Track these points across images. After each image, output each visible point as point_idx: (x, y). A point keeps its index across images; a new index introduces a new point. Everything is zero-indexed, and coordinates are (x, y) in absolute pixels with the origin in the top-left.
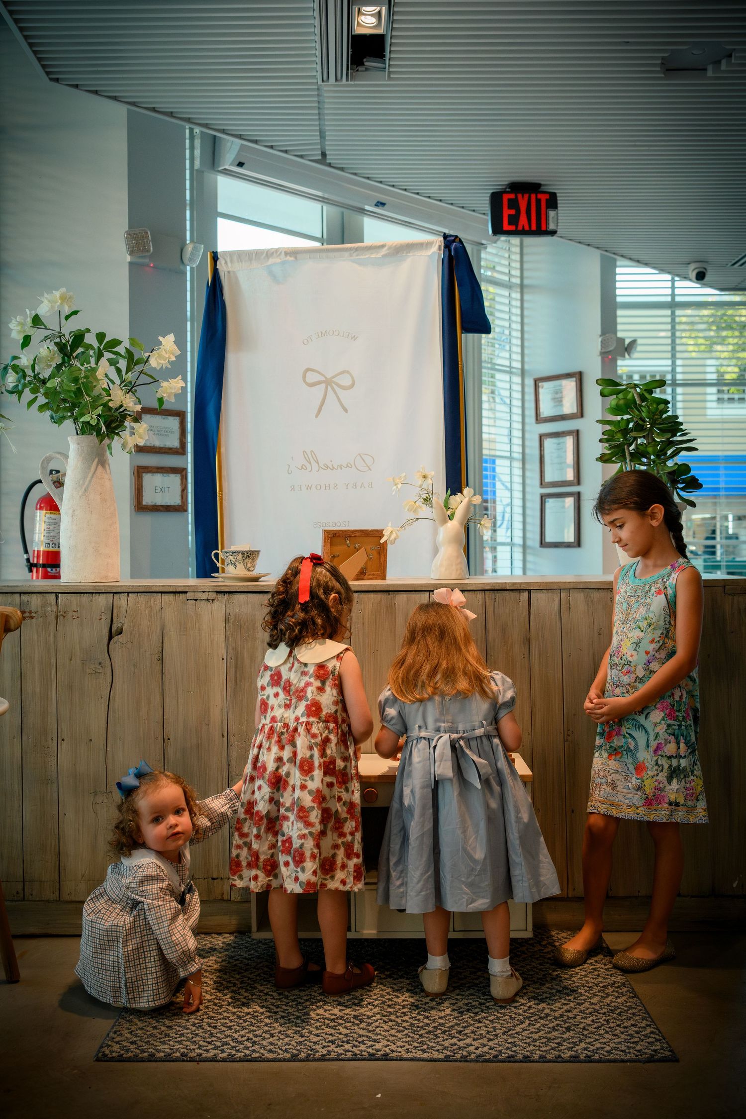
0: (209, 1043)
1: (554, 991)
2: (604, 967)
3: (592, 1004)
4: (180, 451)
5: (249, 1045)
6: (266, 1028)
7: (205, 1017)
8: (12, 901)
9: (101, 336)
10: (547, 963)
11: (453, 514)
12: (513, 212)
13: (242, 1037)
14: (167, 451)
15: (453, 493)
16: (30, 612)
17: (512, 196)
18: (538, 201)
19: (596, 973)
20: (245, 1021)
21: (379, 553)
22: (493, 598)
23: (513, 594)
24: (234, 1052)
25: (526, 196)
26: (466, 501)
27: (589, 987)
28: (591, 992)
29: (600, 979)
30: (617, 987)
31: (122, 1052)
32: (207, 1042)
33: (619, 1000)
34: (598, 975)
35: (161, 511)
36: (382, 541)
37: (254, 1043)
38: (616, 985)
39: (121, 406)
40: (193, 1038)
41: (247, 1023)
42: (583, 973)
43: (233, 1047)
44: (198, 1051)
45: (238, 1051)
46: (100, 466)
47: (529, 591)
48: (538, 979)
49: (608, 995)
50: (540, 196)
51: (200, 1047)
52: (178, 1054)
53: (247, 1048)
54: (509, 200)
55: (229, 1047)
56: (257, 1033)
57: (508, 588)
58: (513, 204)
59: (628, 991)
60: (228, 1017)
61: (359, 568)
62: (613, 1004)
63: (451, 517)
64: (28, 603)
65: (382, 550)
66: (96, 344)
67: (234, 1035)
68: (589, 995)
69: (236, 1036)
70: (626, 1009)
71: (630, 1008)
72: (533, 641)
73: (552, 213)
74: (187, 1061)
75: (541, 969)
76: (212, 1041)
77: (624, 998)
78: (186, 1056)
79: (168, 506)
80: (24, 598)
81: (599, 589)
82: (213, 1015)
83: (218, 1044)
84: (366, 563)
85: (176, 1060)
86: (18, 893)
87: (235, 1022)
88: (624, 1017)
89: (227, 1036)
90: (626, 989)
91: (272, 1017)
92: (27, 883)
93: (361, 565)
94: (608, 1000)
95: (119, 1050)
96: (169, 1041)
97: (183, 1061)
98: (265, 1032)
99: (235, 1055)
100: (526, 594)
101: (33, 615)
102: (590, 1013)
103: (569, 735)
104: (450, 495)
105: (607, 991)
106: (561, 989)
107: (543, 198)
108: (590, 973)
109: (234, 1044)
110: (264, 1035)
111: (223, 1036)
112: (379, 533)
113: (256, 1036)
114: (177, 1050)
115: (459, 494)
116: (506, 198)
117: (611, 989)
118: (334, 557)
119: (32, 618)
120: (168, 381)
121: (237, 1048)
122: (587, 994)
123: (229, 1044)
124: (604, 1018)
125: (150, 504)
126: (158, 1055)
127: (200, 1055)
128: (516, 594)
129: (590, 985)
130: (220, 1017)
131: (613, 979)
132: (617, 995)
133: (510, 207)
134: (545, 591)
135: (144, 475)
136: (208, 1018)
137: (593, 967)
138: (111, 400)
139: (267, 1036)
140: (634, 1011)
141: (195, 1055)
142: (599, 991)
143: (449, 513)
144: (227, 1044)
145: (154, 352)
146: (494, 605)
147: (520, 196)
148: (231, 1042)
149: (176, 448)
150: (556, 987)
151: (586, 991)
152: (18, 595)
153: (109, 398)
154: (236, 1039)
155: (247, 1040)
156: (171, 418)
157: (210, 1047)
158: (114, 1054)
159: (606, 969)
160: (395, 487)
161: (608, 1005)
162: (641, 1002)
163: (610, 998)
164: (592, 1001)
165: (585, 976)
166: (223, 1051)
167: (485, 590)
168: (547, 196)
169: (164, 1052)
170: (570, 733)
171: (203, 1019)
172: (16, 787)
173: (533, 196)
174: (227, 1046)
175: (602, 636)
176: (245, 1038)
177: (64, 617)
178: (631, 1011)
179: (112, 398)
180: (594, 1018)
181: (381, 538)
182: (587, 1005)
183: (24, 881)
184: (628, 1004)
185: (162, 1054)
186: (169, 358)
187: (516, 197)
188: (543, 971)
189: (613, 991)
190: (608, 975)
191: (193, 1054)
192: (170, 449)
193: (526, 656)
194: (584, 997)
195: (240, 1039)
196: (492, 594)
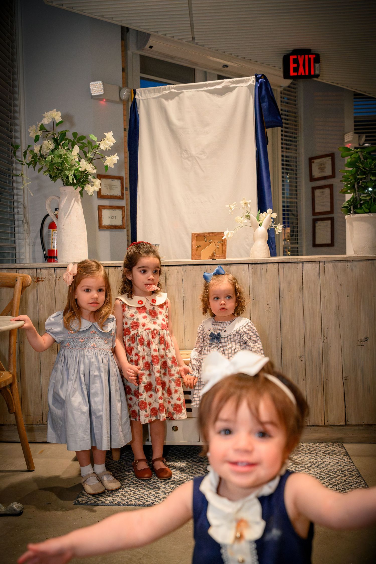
0: (133, 497)
1: (316, 473)
2: (344, 461)
3: (336, 480)
4: (121, 197)
5: (153, 498)
6: (163, 490)
7: (132, 484)
8: (37, 425)
9: (75, 134)
10: (313, 459)
11: (261, 224)
12: (296, 65)
13: (150, 494)
14: (114, 197)
15: (262, 212)
16: (42, 278)
17: (295, 57)
18: (309, 59)
19: (339, 464)
20: (152, 486)
21: (222, 245)
22: (283, 266)
23: (293, 264)
24: (145, 501)
25: (303, 56)
26: (268, 216)
27: (335, 471)
28: (336, 474)
29: (341, 467)
30: (350, 472)
31: (88, 500)
32: (131, 496)
33: (351, 478)
34: (340, 466)
35: (112, 229)
36: (223, 238)
37: (156, 497)
38: (350, 470)
39: (86, 170)
40: (124, 494)
41: (153, 487)
42: (332, 464)
43: (145, 499)
44: (126, 501)
45: (147, 501)
46: (76, 202)
47: (303, 263)
48: (308, 467)
49: (345, 476)
50: (310, 56)
51: (128, 499)
52: (116, 502)
53: (152, 500)
54: (294, 59)
55: (143, 499)
56: (158, 492)
57: (291, 261)
58: (296, 61)
59: (356, 474)
60: (143, 484)
61: (211, 253)
62: (348, 481)
63: (260, 225)
64: (41, 273)
65: (224, 243)
66: (72, 139)
67: (146, 493)
68: (335, 476)
69: (147, 493)
70: (355, 483)
71: (357, 482)
72: (304, 289)
73: (317, 65)
74: (121, 506)
75: (309, 462)
76: (134, 496)
77: (354, 477)
78: (120, 503)
79: (115, 226)
80: (39, 271)
81: (340, 261)
82: (136, 482)
83: (137, 497)
84: (215, 250)
85: (116, 505)
86: (40, 421)
87: (146, 486)
88: (354, 487)
89: (142, 493)
90: (355, 473)
91: (166, 484)
92: (44, 416)
93: (213, 251)
94: (344, 479)
95: (86, 499)
96: (112, 495)
97: (119, 506)
98: (162, 492)
99: (145, 503)
100: (301, 264)
101: (43, 279)
102: (335, 485)
103: (325, 339)
104: (260, 213)
105: (345, 473)
106: (319, 472)
107: (312, 57)
108: (336, 464)
109: (146, 497)
110: (161, 493)
111: (140, 493)
112: (222, 234)
113: (157, 493)
114: (116, 500)
115: (265, 212)
116: (292, 58)
117: (347, 473)
118: (198, 247)
119: (43, 281)
120: (110, 157)
121: (147, 500)
122: (334, 475)
123: (143, 497)
124: (343, 487)
125: (106, 225)
126: (106, 502)
127: (127, 503)
128: (296, 264)
129: (336, 470)
130: (139, 483)
131: (348, 467)
132: (350, 476)
133: (294, 63)
134: (311, 262)
135: (103, 210)
136: (133, 484)
137: (338, 461)
138: (80, 167)
139: (162, 494)
140: (359, 484)
141: (125, 502)
142: (341, 474)
143: (259, 223)
144: (141, 497)
145: (102, 141)
146: (283, 270)
147: (299, 56)
148: (144, 496)
149: (119, 196)
150: (317, 471)
151: (333, 474)
152: (36, 269)
153: (79, 166)
154: (147, 495)
155: (153, 495)
156: (116, 180)
157: (133, 498)
158: (84, 502)
159: (345, 462)
160: (231, 210)
161: (345, 481)
162: (363, 480)
163: (346, 477)
164: (337, 479)
165: (333, 466)
166: (139, 501)
167: (278, 263)
168: (314, 56)
169: (109, 501)
170: (325, 338)
171: (130, 484)
172: (37, 367)
173: (306, 56)
174: (142, 498)
175: (342, 286)
176: (152, 495)
177: (59, 280)
178: (357, 484)
179: (81, 166)
180: (337, 487)
181: (223, 237)
182: (334, 480)
183: (43, 415)
184: (357, 480)
185: (108, 502)
186: (110, 144)
187: (297, 57)
188: (311, 463)
189: (348, 474)
190: (345, 465)
191: (124, 502)
192: (116, 196)
193: (301, 297)
194: (333, 477)
195: (149, 495)
196: (282, 265)
